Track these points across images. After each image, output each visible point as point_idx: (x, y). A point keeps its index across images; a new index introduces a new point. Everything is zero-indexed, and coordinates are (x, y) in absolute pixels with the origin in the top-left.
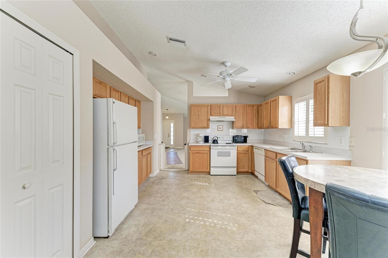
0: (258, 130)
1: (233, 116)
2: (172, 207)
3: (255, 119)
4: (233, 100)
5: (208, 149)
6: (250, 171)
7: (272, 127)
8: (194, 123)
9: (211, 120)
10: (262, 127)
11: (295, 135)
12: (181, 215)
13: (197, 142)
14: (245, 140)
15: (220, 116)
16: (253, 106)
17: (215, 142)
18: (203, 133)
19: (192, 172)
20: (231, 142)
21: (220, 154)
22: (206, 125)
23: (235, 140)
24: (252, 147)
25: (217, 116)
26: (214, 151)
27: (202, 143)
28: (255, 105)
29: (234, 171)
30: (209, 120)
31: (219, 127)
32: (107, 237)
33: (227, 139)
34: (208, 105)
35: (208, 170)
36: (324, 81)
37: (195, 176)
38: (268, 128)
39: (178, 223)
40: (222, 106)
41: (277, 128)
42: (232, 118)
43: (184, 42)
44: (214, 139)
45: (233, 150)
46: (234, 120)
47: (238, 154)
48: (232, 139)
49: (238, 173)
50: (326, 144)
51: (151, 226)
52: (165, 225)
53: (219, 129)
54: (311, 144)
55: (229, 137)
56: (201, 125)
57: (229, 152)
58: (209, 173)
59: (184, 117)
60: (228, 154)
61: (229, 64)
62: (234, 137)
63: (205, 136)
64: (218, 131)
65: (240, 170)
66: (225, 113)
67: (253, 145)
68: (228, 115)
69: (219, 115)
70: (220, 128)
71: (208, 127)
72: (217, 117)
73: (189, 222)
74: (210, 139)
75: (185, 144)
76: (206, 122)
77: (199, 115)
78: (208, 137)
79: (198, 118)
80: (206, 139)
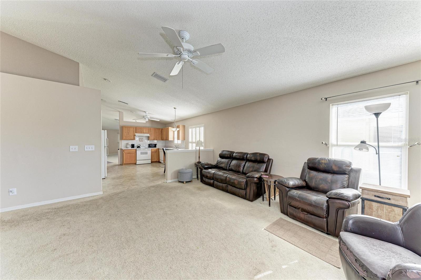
0: (162, 141)
1: (149, 134)
3: (160, 136)
4: (148, 125)
5: (135, 151)
6: (158, 161)
7: (167, 140)
8: (126, 137)
9: (136, 135)
10: (163, 139)
11: (175, 143)
13: (127, 148)
14: (155, 146)
15: (142, 133)
16: (159, 129)
17: (138, 147)
18: (131, 142)
19: (125, 164)
20: (147, 147)
21: (142, 153)
22: (133, 138)
23: (150, 146)
24: (159, 149)
26: (138, 152)
27: (130, 148)
28: (160, 129)
29: (150, 161)
30: (135, 135)
32: (104, 178)
33: (145, 146)
34: (134, 127)
35: (135, 162)
37: (127, 166)
38: (165, 140)
40: (143, 128)
41: (168, 140)
42: (148, 135)
43: (127, 104)
45: (149, 151)
46: (149, 136)
47: (152, 153)
48: (148, 146)
49: (152, 162)
50: (181, 146)
53: (140, 140)
55: (146, 144)
56: (130, 138)
57: (147, 152)
58: (135, 164)
60: (146, 153)
61: (147, 113)
62: (149, 145)
63: (132, 145)
65: (153, 161)
66: (144, 132)
67: (159, 148)
68: (146, 133)
69: (141, 133)
70: (141, 140)
71: (134, 139)
72: (140, 134)
75: (119, 149)
76: (133, 136)
77: (128, 133)
78: (134, 145)
79: (128, 134)
80: (133, 146)
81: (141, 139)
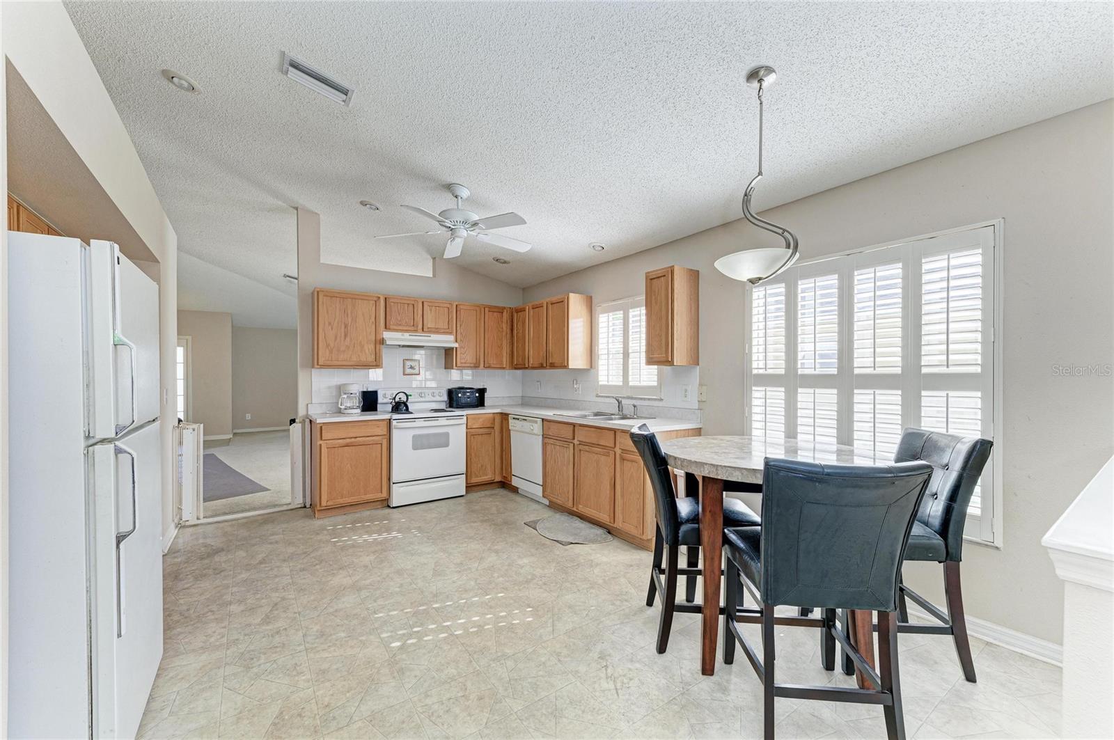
0: (509, 374)
1: (451, 333)
2: (316, 628)
3: (504, 345)
4: (445, 289)
5: (384, 431)
6: (498, 479)
7: (553, 366)
8: (331, 352)
9: (387, 343)
10: (525, 364)
11: (600, 383)
12: (364, 638)
13: (339, 412)
14: (479, 398)
15: (416, 331)
16: (500, 310)
17: (399, 407)
18: (360, 381)
19: (328, 509)
20: (443, 406)
21: (420, 443)
22: (371, 358)
23: (454, 399)
24: (504, 416)
25: (407, 331)
26: (402, 438)
27: (356, 415)
28: (505, 308)
29: (459, 485)
30: (382, 342)
31: (408, 363)
33: (434, 399)
34: (379, 298)
35: (384, 495)
36: (664, 276)
37: (339, 520)
38: (541, 367)
39: (369, 662)
40: (421, 305)
41: (565, 366)
42: (447, 341)
43: (345, 92)
44: (397, 399)
45: (456, 426)
46: (456, 345)
47: (470, 436)
48: (445, 398)
49: (470, 487)
50: (661, 400)
51: (274, 710)
52: (328, 684)
53: (408, 371)
54: (634, 402)
55: (437, 392)
56: (354, 359)
57: (447, 435)
58: (386, 503)
59: (232, 326)
60: (442, 441)
61: (464, 193)
62: (450, 393)
63: (364, 392)
64: (404, 374)
65: (474, 480)
66: (429, 323)
67: (507, 410)
68: (436, 331)
69: (413, 328)
70: (412, 367)
71: (376, 364)
72: (407, 335)
73: (401, 648)
74: (380, 400)
75: (293, 421)
76: (372, 346)
77: (346, 326)
78: (375, 393)
79: (346, 336)
80: (369, 401)
81: (413, 364)
